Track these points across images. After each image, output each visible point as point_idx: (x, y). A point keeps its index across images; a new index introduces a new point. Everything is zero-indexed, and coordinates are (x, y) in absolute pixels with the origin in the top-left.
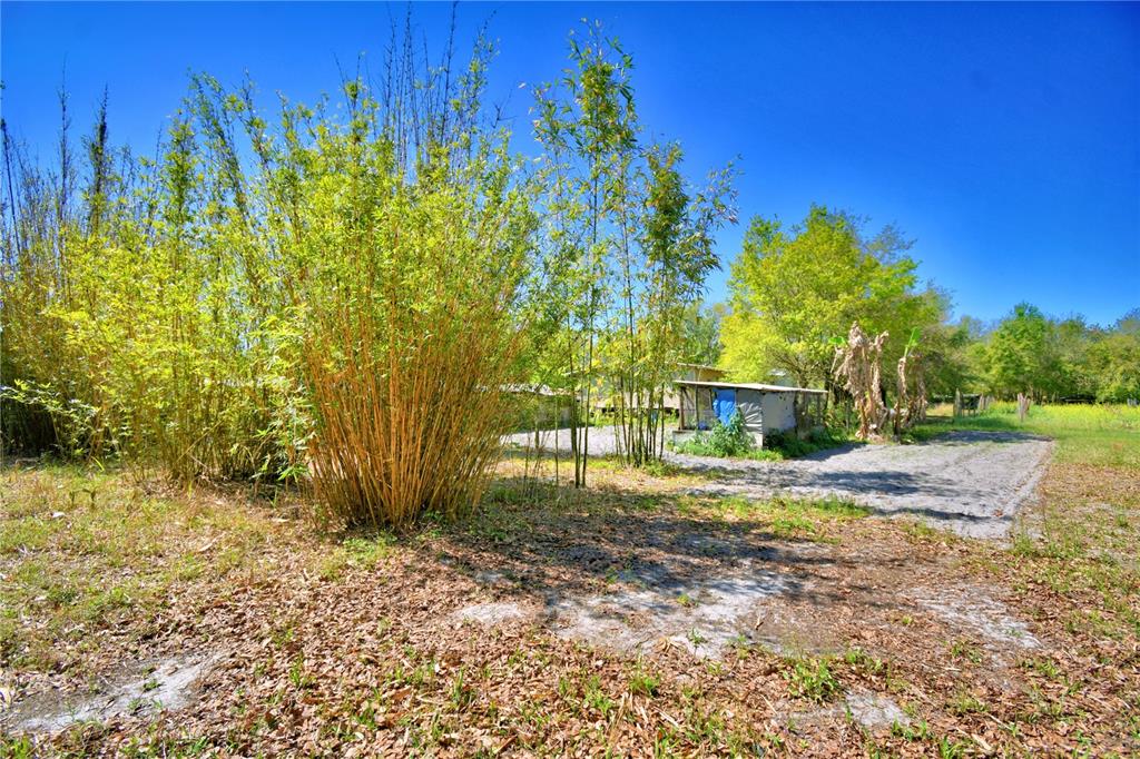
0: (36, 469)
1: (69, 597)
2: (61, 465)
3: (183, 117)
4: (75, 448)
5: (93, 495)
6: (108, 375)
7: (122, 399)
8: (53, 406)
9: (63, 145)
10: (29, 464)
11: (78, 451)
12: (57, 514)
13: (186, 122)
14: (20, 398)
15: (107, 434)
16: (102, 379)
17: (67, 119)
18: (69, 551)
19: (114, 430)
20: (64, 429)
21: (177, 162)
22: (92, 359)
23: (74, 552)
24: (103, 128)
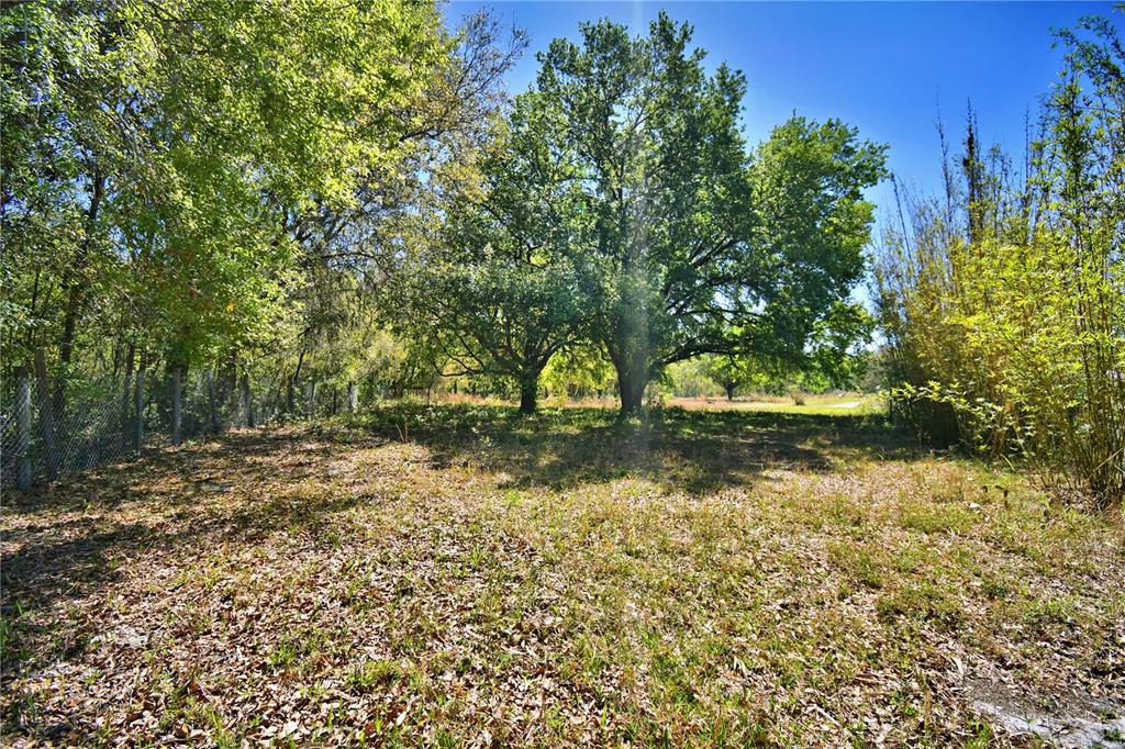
0: (946, 460)
1: (1004, 592)
2: (968, 458)
3: (1069, 77)
4: (980, 444)
5: (1006, 493)
6: (1008, 374)
7: (1023, 398)
8: (961, 405)
9: (945, 169)
10: (940, 455)
11: (982, 447)
12: (973, 505)
13: (1072, 81)
14: (934, 396)
15: (1011, 433)
16: (1002, 377)
17: (945, 144)
18: (992, 544)
19: (1019, 429)
20: (968, 426)
21: (1068, 129)
22: (991, 359)
23: (996, 547)
24: (971, 141)
